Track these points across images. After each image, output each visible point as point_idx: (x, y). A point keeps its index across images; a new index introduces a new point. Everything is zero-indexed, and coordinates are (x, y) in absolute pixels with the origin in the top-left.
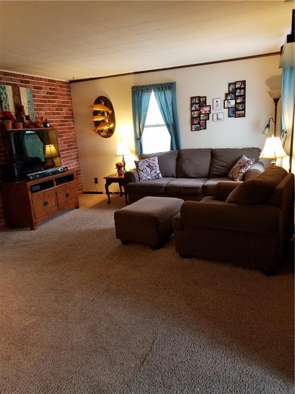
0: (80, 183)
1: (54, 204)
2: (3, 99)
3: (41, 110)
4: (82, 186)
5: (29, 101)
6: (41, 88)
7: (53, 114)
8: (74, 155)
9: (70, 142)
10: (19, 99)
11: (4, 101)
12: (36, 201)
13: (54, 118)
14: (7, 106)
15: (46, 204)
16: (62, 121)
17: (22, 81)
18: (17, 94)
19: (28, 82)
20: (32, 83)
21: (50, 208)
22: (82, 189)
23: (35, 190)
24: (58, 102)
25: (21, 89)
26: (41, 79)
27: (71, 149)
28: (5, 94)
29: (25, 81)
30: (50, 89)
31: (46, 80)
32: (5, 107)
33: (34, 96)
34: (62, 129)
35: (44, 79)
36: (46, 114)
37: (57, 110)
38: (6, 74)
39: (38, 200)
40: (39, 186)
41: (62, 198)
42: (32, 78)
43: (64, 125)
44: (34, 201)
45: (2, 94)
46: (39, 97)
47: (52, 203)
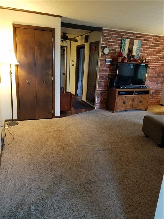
0: (159, 98)
1: (130, 104)
2: (122, 46)
3: (145, 53)
4: (160, 100)
5: (138, 48)
6: (149, 41)
7: (153, 55)
8: (160, 81)
9: (160, 73)
10: (132, 46)
11: (123, 47)
12: (119, 99)
13: (153, 58)
14: (124, 49)
15: (125, 102)
16: (157, 60)
17: (137, 37)
18: (131, 44)
19: (141, 37)
20: (144, 38)
21: (127, 105)
22: (159, 102)
23: (121, 94)
24: (159, 49)
25: (135, 41)
26: (151, 35)
27: (159, 77)
28: (125, 43)
29: (139, 37)
30: (156, 41)
31: (154, 36)
32: (123, 50)
33: (142, 45)
34: (156, 64)
35: (153, 35)
36: (148, 55)
37: (156, 53)
38: (129, 33)
39: (121, 99)
40: (124, 93)
41: (136, 102)
42: (145, 35)
43: (159, 62)
44: (118, 99)
45: (123, 43)
46: (146, 45)
47: (129, 103)
